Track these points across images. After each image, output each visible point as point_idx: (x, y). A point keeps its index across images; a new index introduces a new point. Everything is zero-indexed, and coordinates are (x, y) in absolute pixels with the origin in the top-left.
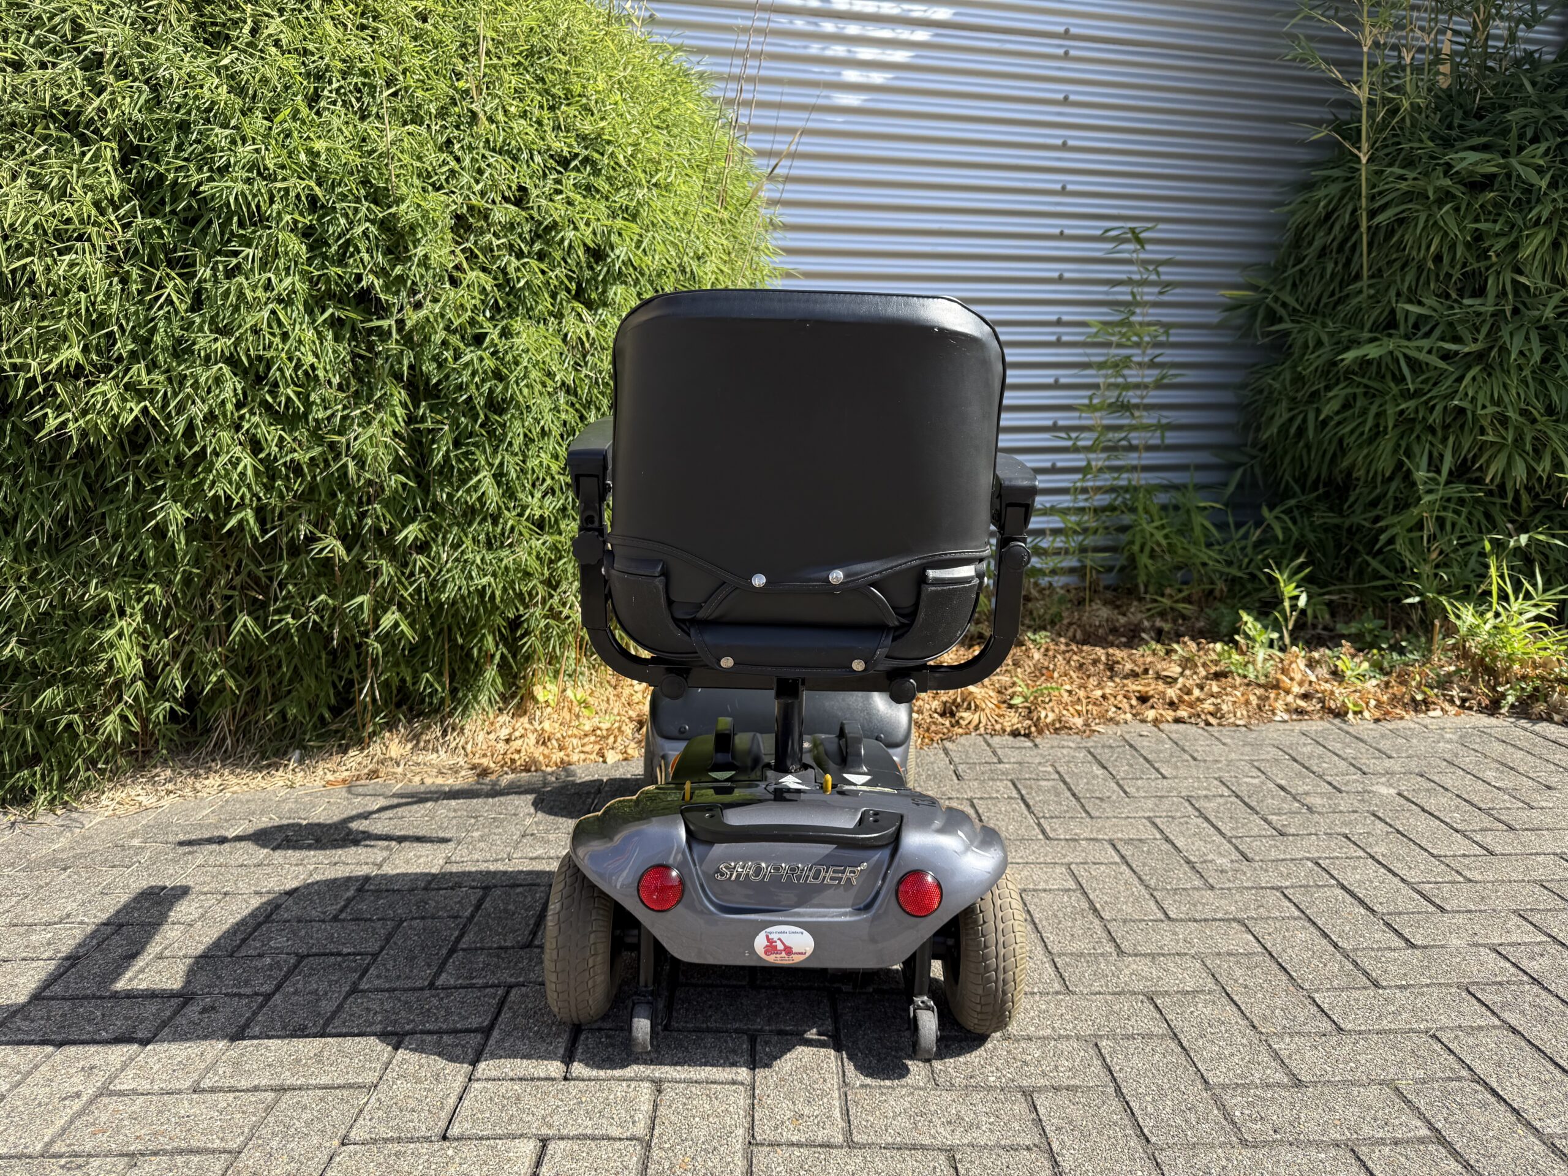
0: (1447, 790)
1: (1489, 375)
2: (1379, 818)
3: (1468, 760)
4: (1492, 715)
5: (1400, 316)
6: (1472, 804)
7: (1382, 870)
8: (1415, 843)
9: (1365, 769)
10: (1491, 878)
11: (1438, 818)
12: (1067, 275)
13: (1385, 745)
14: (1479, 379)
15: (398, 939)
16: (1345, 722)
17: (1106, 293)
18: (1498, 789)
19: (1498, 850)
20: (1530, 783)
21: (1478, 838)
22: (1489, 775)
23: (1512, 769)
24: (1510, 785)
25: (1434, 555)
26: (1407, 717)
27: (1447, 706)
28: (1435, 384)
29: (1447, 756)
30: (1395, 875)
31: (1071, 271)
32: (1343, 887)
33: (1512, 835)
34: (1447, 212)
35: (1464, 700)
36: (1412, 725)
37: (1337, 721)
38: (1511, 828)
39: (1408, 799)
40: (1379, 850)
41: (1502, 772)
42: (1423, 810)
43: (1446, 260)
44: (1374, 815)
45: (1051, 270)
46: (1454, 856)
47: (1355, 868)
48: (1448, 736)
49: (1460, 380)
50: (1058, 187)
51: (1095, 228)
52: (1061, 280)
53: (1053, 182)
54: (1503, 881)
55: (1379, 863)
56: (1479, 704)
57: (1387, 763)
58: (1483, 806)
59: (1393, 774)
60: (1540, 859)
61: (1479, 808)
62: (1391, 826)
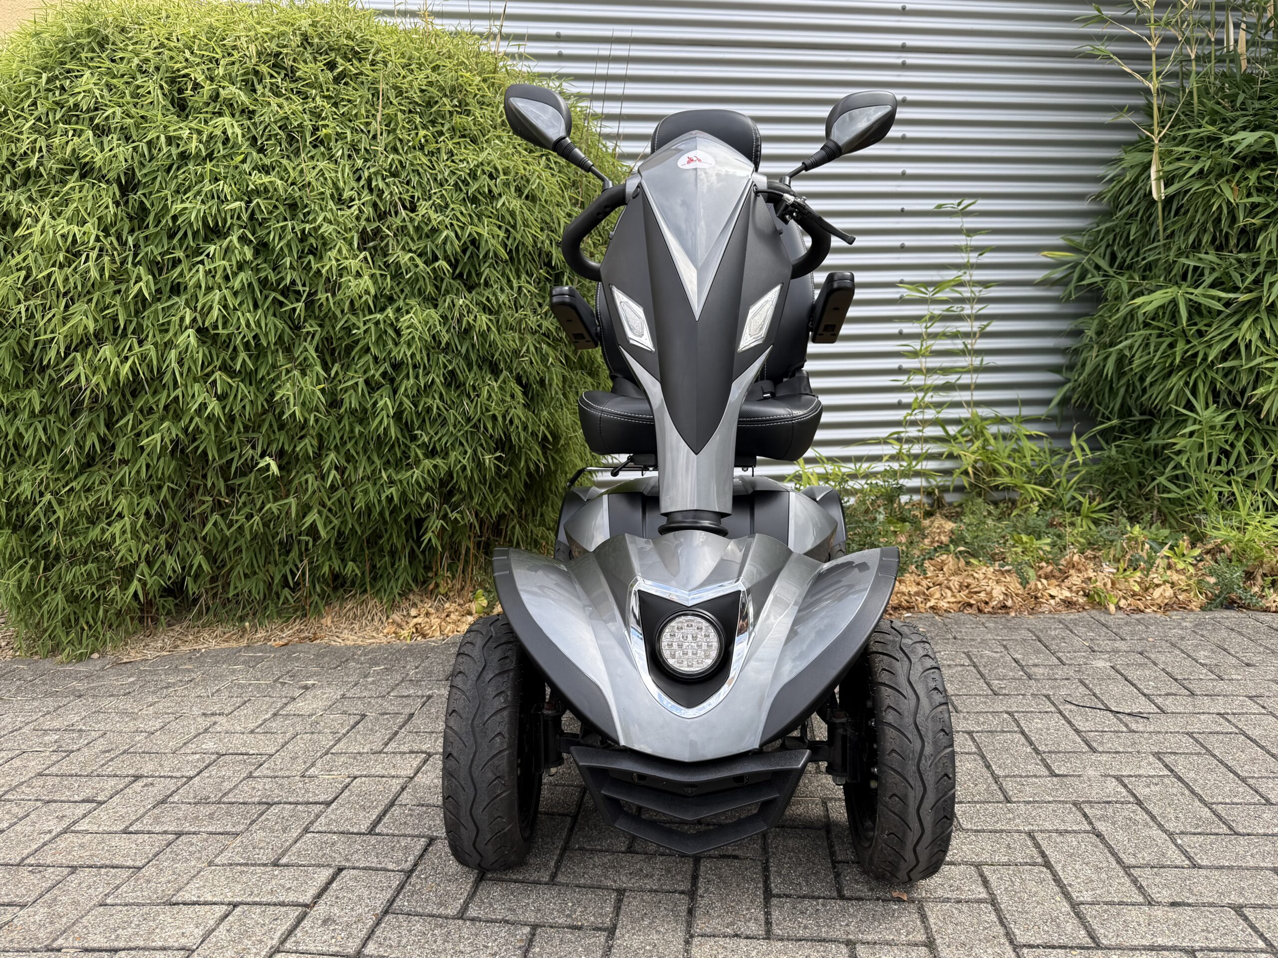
0: (1155, 664)
2: (1084, 684)
3: (1189, 643)
6: (1171, 676)
7: (1063, 722)
9: (1096, 649)
11: (1133, 685)
12: (909, 245)
15: (290, 747)
18: (1202, 665)
19: (1171, 709)
20: (1234, 661)
21: (1159, 701)
22: (1201, 654)
23: (1225, 650)
24: (1215, 662)
29: (1174, 640)
30: (1072, 725)
31: (912, 240)
32: (1023, 733)
33: (1189, 699)
34: (1224, 182)
38: (1192, 694)
39: (1117, 671)
41: (1214, 653)
42: (1126, 679)
44: (1082, 682)
45: (894, 240)
47: (1041, 719)
48: (1184, 624)
49: (1237, 324)
50: (899, 172)
51: (929, 205)
52: (903, 248)
53: (894, 168)
55: (1064, 717)
57: (1119, 644)
58: (1179, 677)
59: (1118, 652)
60: (1202, 717)
61: (1176, 680)
62: (1091, 690)
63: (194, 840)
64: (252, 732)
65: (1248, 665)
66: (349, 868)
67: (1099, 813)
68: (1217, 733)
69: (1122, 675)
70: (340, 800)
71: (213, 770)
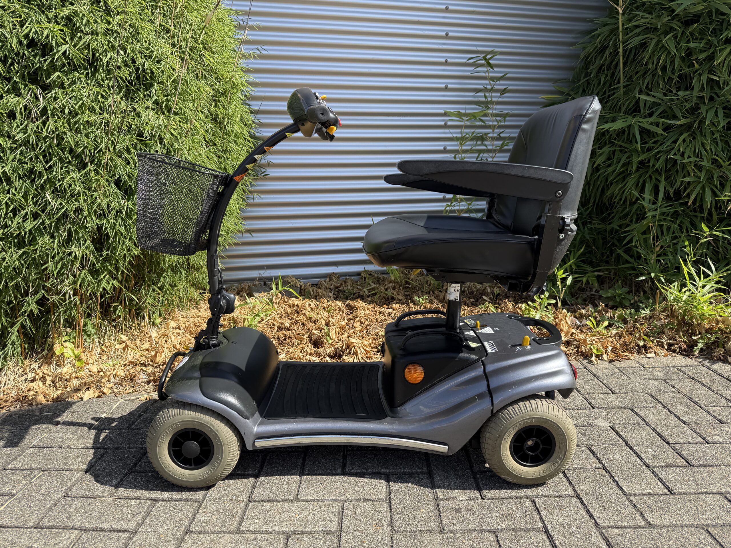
0: (647, 424)
1: (694, 138)
2: (593, 452)
3: (666, 397)
4: (688, 356)
5: (641, 104)
6: (664, 439)
7: (583, 512)
8: (614, 481)
9: (594, 404)
10: (667, 523)
11: (636, 453)
12: (450, 86)
13: (612, 382)
14: (688, 141)
16: (590, 362)
17: (474, 96)
18: (684, 423)
19: (676, 489)
20: (708, 417)
21: (662, 474)
22: (680, 409)
23: (696, 403)
24: (693, 419)
25: (658, 249)
26: (632, 358)
27: (659, 350)
28: (661, 145)
29: (653, 392)
30: (591, 517)
31: (452, 84)
32: (546, 531)
33: (689, 472)
34: (669, 39)
35: (670, 345)
36: (634, 364)
37: (585, 362)
38: (690, 465)
39: (617, 433)
40: (583, 488)
41: (688, 407)
42: (627, 445)
43: (669, 69)
44: (590, 449)
45: (440, 83)
46: (642, 495)
47: (561, 509)
48: (656, 374)
49: (675, 142)
50: (444, 34)
51: (462, 58)
52: (446, 89)
53: (441, 31)
54: (676, 526)
55: (582, 502)
56: (680, 348)
57: (611, 398)
58: (671, 441)
59: (612, 408)
60: (709, 498)
61: (668, 443)
62: (599, 460)
65: (721, 422)
69: (623, 439)
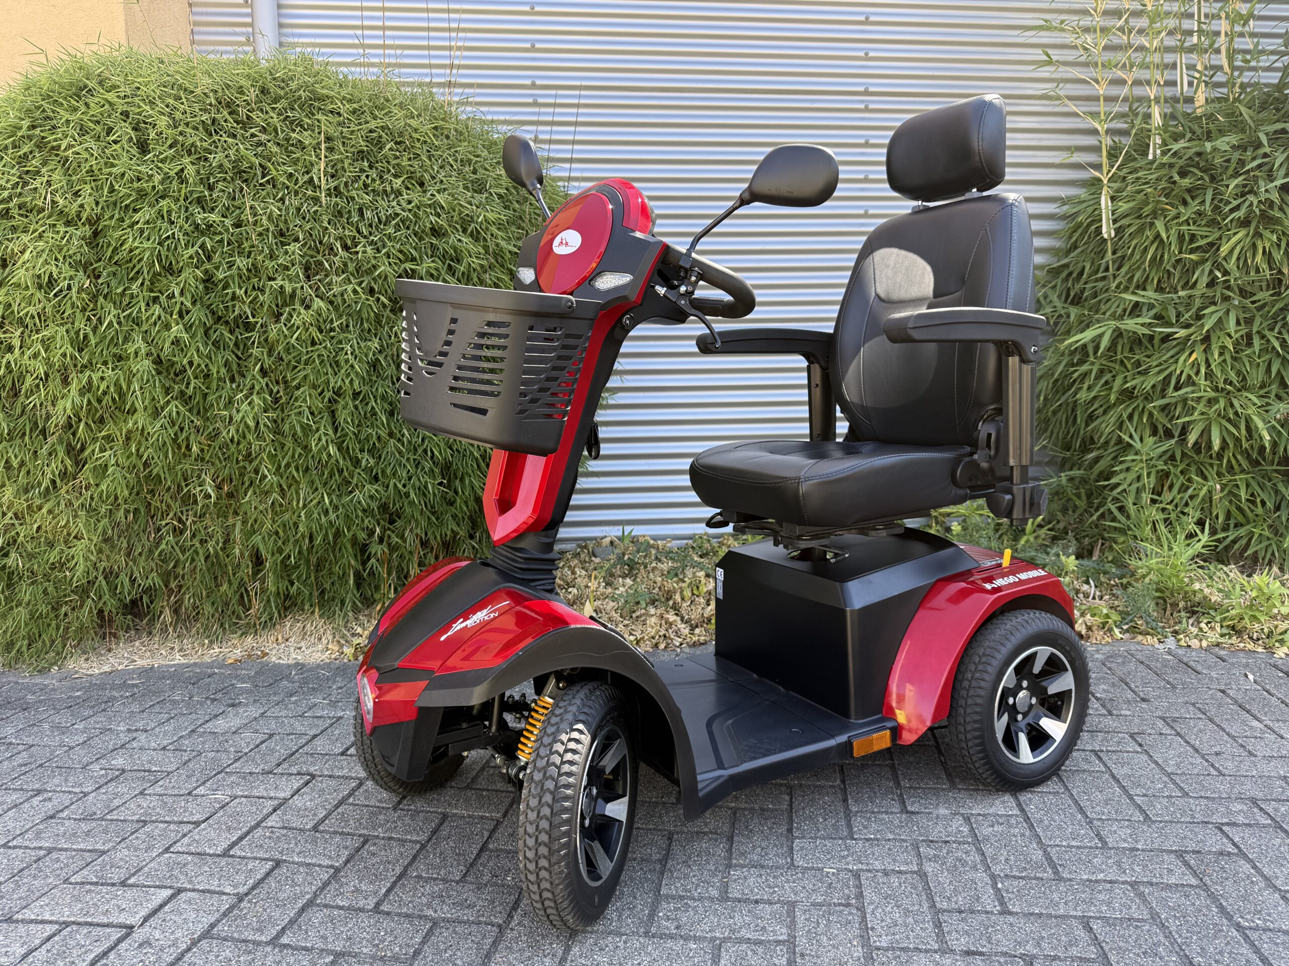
63: (63, 856)
64: (164, 748)
66: (189, 890)
67: (932, 852)
68: (1084, 771)
70: (211, 821)
71: (111, 787)
